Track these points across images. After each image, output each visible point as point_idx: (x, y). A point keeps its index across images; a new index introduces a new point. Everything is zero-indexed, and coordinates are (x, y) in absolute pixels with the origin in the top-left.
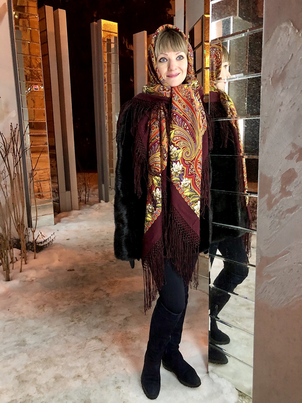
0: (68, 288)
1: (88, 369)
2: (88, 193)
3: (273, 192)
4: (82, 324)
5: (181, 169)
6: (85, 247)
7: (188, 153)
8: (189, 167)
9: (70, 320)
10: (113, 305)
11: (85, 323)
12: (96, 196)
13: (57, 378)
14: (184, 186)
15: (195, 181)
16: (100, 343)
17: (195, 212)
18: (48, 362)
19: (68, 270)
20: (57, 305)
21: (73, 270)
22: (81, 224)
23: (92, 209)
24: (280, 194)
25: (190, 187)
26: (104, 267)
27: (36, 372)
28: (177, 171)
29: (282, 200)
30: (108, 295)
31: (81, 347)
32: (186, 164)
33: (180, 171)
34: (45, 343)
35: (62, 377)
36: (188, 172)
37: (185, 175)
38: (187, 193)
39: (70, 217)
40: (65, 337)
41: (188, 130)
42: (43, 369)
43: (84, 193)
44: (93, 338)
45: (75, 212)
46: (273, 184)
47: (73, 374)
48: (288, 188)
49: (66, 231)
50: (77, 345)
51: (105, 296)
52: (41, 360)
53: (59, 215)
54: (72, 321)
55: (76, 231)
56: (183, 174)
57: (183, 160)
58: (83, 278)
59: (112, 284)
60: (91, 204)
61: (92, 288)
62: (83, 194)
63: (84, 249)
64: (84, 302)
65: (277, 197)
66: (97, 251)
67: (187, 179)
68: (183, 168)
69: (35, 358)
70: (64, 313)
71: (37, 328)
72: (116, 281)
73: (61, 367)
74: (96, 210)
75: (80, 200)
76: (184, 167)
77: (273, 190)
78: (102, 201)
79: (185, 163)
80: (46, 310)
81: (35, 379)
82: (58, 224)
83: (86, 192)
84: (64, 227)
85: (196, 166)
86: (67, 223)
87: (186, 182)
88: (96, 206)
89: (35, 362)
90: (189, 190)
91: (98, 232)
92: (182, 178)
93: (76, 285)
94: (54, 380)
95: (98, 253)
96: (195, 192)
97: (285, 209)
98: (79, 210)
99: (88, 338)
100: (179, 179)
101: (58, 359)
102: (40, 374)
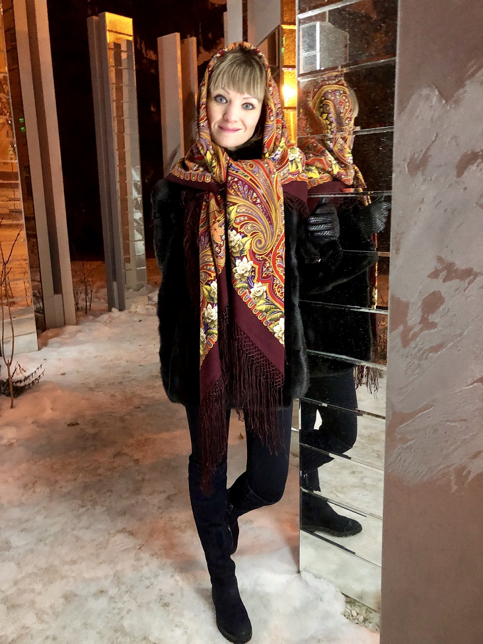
0: (71, 453)
1: (117, 580)
2: (90, 296)
3: (410, 323)
4: (99, 509)
5: (249, 268)
6: (92, 385)
7: (260, 242)
8: (263, 265)
9: (79, 505)
10: (147, 477)
11: (104, 509)
12: (102, 300)
13: (68, 597)
14: (256, 295)
15: (273, 287)
16: (132, 538)
17: (276, 335)
18: (49, 573)
19: (69, 425)
20: (56, 482)
21: (77, 424)
22: (84, 347)
23: (98, 323)
24: (421, 326)
25: (265, 297)
26: (125, 417)
27: (33, 590)
28: (243, 272)
29: (422, 334)
30: (137, 461)
31: (101, 546)
32: (258, 261)
33: (249, 271)
34: (42, 544)
35: (75, 595)
36: (262, 273)
37: (256, 278)
38: (261, 306)
39: (63, 336)
40: (75, 532)
41: (260, 204)
42: (44, 585)
43: (83, 296)
44: (119, 532)
45: (70, 329)
46: (410, 312)
47: (93, 588)
48: (432, 318)
49: (60, 360)
50: (96, 543)
51: (132, 464)
52: (40, 570)
53: (44, 333)
54: (83, 507)
55: (76, 360)
56: (253, 277)
57: (253, 254)
58: (95, 436)
59: (142, 444)
60: (96, 314)
61: (110, 451)
62: (81, 298)
63: (91, 389)
64: (100, 475)
65: (416, 329)
66: (112, 392)
67: (260, 283)
68: (253, 267)
69: (30, 569)
70: (69, 493)
71: (27, 521)
72: (146, 440)
73: (72, 579)
74: (105, 324)
75: (78, 308)
76: (255, 266)
77: (411, 319)
78: (114, 309)
79: (256, 259)
80: (37, 490)
81: (33, 602)
82: (44, 349)
83: (87, 294)
84: (54, 354)
85: (274, 263)
86: (58, 347)
87: (259, 289)
88: (105, 317)
89: (29, 575)
90: (265, 302)
91: (111, 360)
92: (252, 283)
93: (84, 449)
94: (62, 601)
95: (114, 396)
96: (274, 305)
97: (427, 347)
98: (77, 324)
99: (112, 532)
100: (247, 285)
101: (67, 567)
102: (40, 593)
